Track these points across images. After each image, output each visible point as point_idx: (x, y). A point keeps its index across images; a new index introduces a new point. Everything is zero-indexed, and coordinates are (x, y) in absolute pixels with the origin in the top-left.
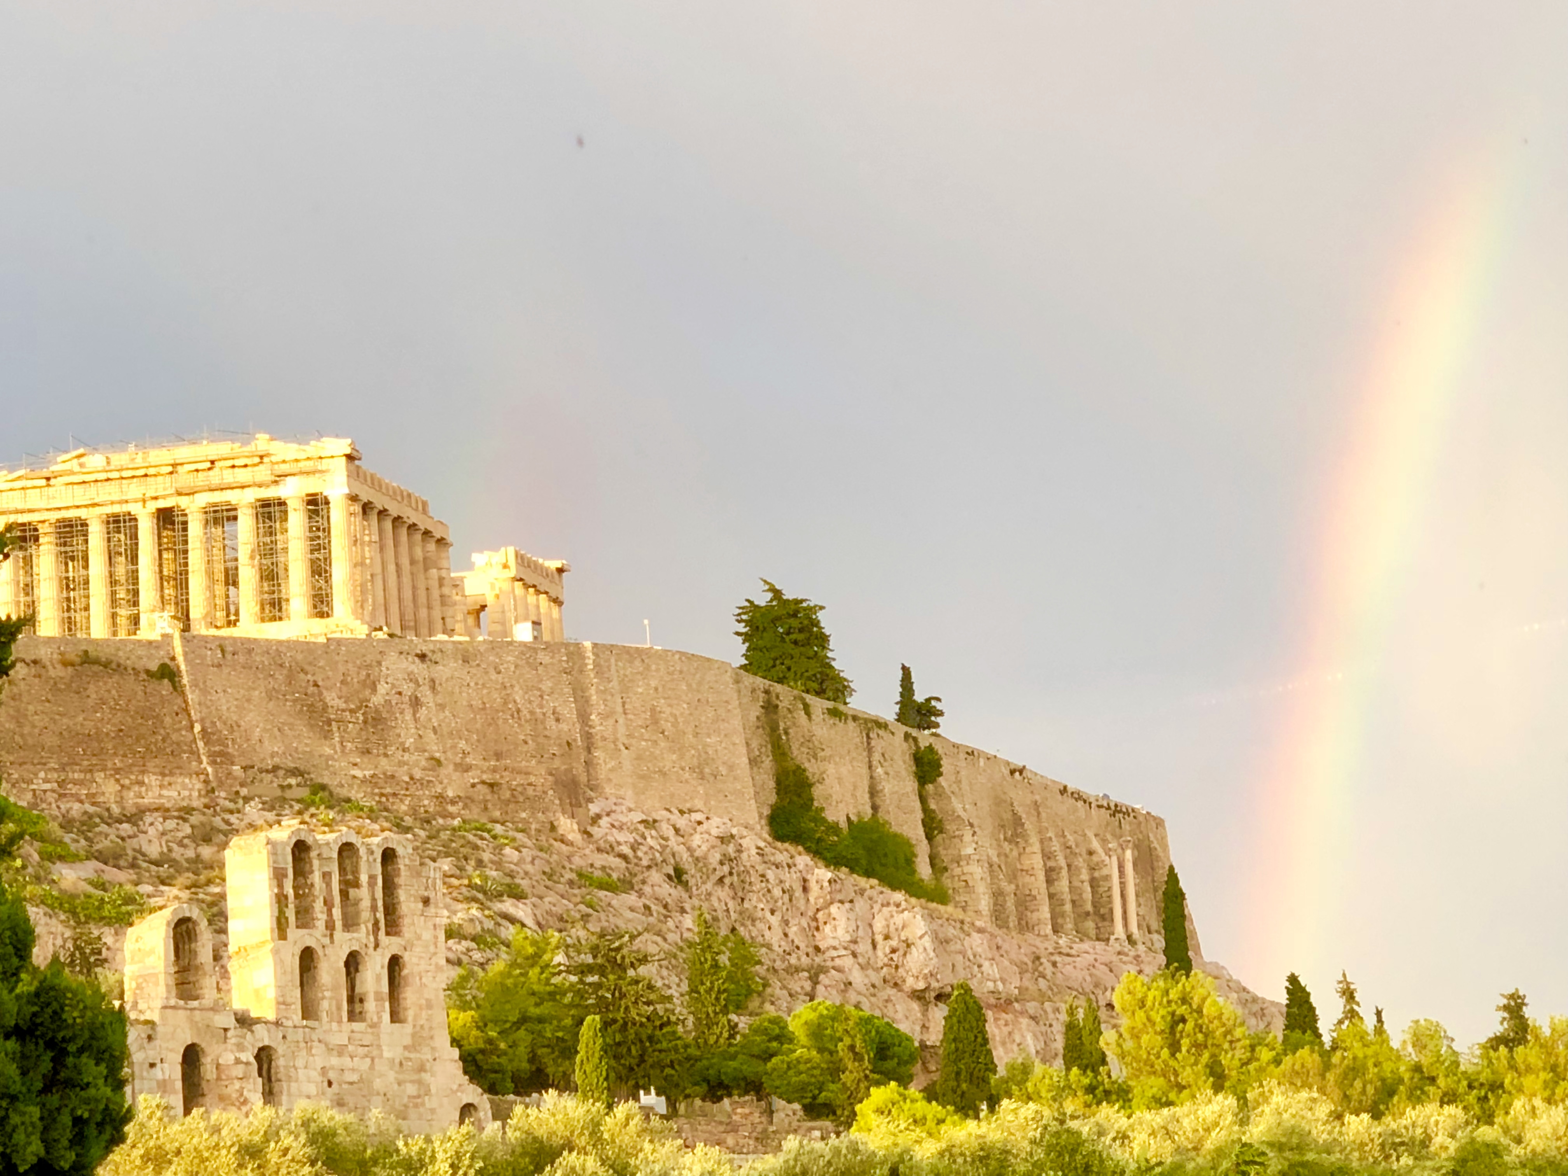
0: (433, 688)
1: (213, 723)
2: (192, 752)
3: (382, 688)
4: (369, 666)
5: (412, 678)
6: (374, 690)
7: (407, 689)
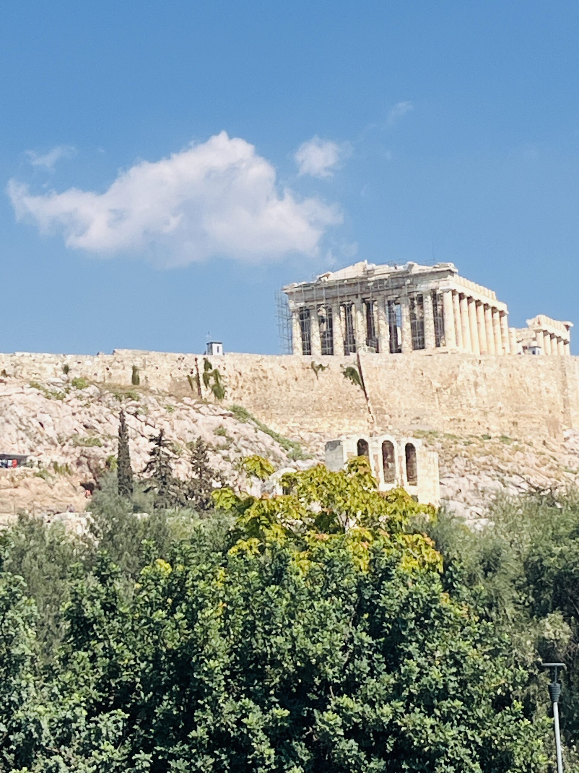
0: (485, 378)
2: (365, 409)
3: (460, 378)
4: (453, 368)
5: (475, 373)
6: (456, 379)
7: (472, 378)
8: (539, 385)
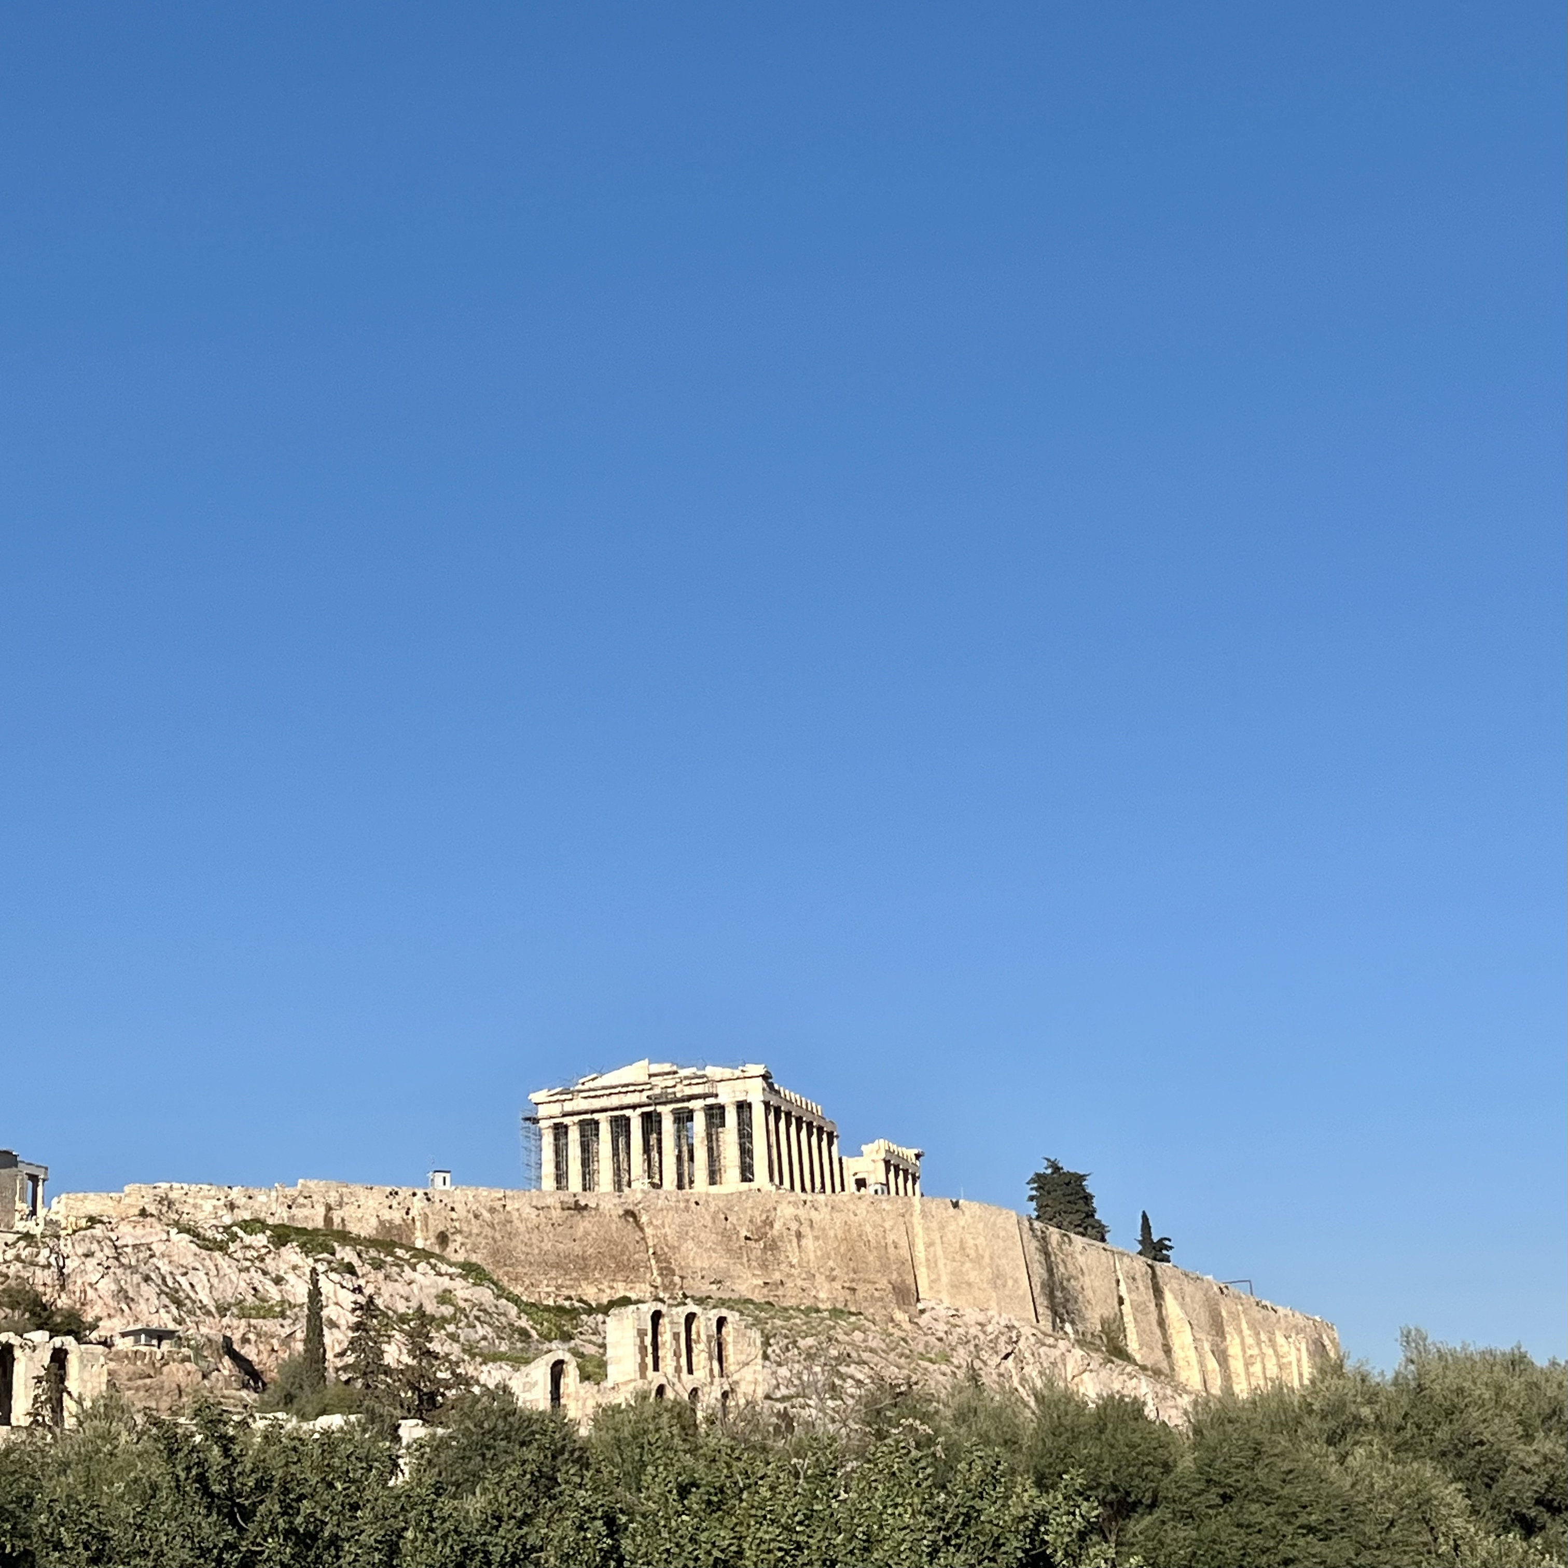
0: (811, 1226)
1: (662, 1249)
2: (647, 1267)
3: (777, 1226)
4: (769, 1211)
5: (797, 1219)
6: (772, 1226)
7: (794, 1226)
8: (885, 1238)
